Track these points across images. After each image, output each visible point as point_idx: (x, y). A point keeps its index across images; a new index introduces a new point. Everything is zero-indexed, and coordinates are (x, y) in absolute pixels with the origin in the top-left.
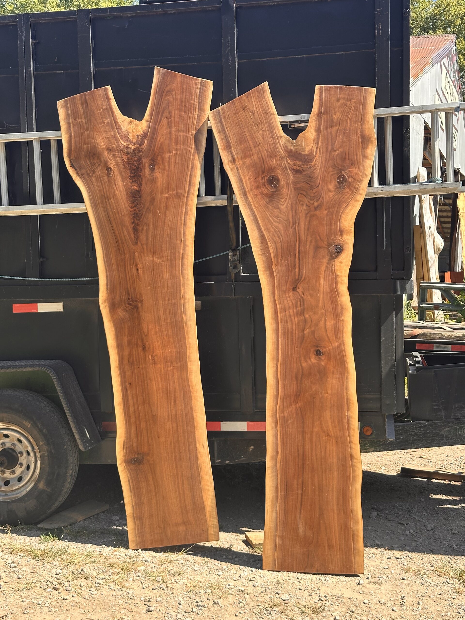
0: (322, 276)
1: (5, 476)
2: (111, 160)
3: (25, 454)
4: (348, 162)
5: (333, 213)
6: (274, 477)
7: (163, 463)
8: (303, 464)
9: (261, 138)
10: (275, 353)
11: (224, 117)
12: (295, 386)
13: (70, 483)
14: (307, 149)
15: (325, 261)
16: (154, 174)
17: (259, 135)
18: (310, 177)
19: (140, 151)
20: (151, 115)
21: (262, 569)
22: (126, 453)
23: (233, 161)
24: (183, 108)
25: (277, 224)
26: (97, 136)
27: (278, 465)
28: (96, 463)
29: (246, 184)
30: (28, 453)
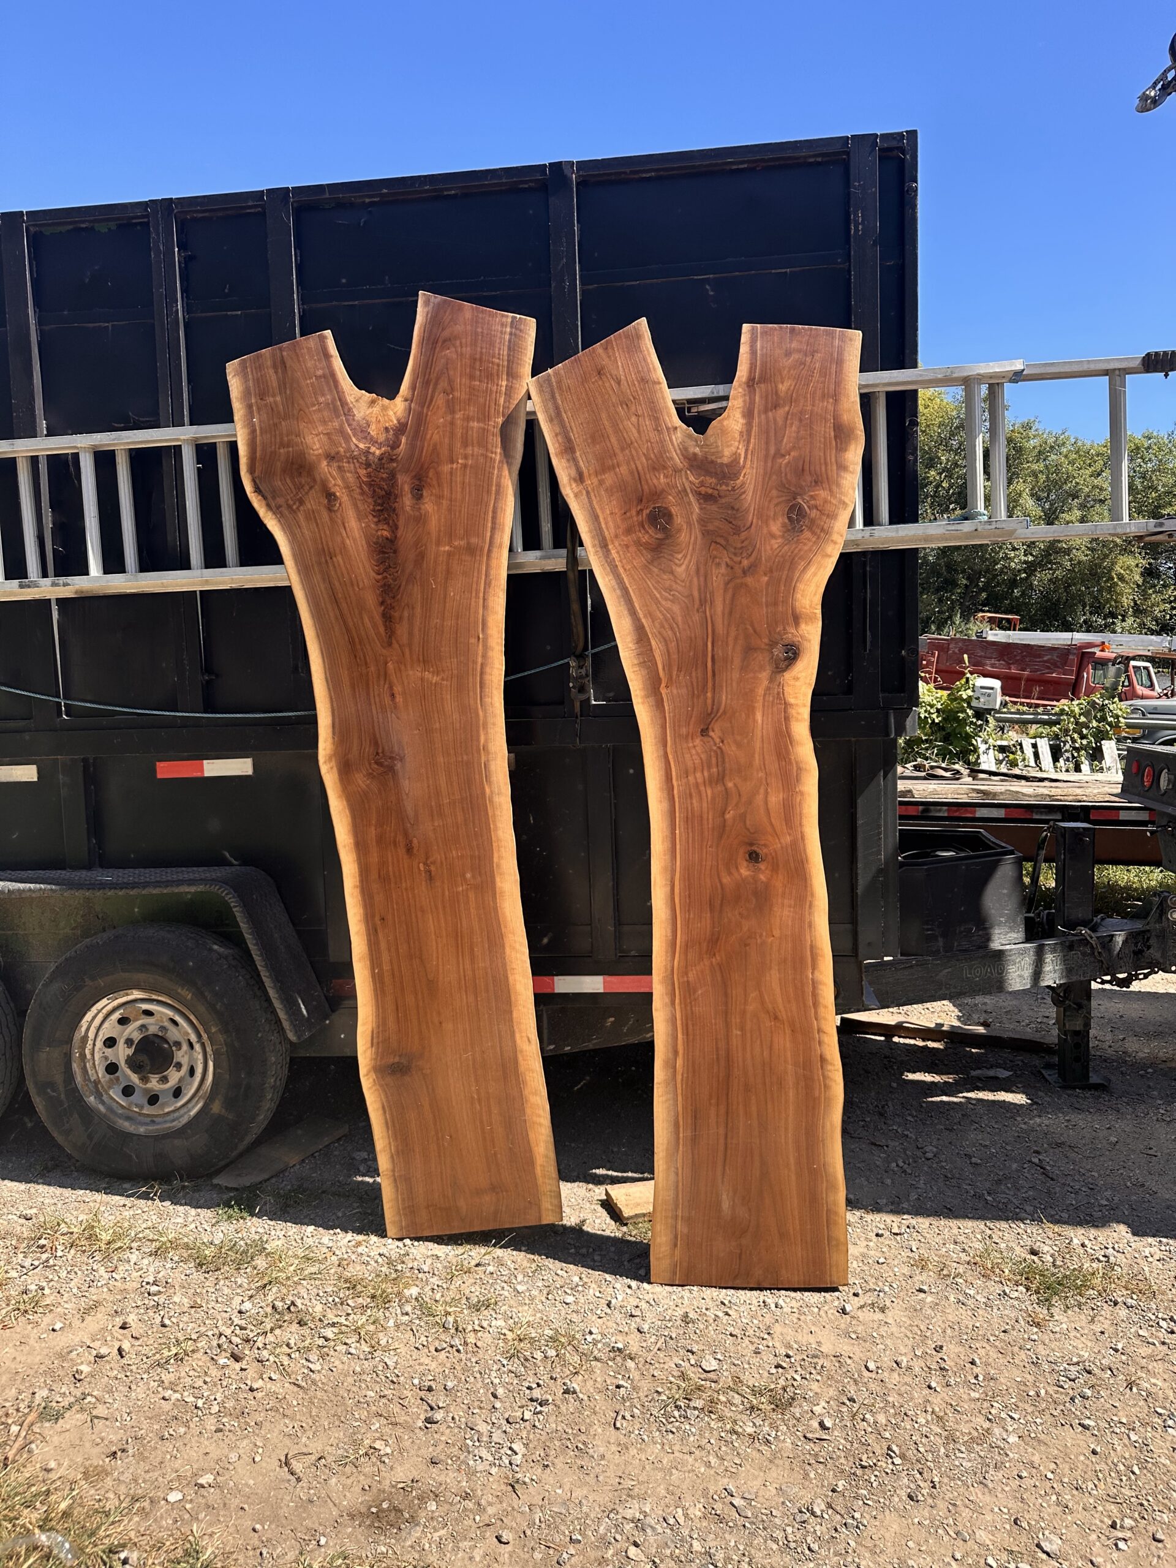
0: (759, 705)
1: (149, 1085)
2: (335, 479)
3: (185, 1047)
4: (809, 478)
5: (779, 581)
6: (671, 1102)
7: (450, 1073)
8: (728, 1077)
9: (634, 431)
10: (668, 857)
11: (560, 388)
12: (708, 921)
13: (272, 1099)
14: (727, 452)
15: (764, 676)
16: (423, 507)
17: (629, 425)
18: (733, 508)
19: (392, 460)
20: (413, 387)
21: (649, 1283)
22: (377, 1053)
23: (580, 478)
24: (478, 373)
25: (669, 604)
26: (306, 430)
27: (679, 1077)
28: (323, 1055)
29: (606, 523)
30: (191, 1046)
